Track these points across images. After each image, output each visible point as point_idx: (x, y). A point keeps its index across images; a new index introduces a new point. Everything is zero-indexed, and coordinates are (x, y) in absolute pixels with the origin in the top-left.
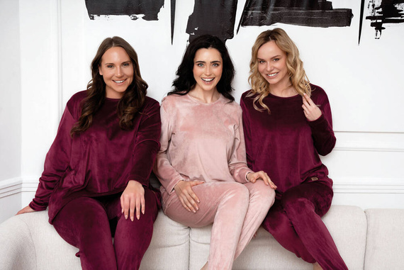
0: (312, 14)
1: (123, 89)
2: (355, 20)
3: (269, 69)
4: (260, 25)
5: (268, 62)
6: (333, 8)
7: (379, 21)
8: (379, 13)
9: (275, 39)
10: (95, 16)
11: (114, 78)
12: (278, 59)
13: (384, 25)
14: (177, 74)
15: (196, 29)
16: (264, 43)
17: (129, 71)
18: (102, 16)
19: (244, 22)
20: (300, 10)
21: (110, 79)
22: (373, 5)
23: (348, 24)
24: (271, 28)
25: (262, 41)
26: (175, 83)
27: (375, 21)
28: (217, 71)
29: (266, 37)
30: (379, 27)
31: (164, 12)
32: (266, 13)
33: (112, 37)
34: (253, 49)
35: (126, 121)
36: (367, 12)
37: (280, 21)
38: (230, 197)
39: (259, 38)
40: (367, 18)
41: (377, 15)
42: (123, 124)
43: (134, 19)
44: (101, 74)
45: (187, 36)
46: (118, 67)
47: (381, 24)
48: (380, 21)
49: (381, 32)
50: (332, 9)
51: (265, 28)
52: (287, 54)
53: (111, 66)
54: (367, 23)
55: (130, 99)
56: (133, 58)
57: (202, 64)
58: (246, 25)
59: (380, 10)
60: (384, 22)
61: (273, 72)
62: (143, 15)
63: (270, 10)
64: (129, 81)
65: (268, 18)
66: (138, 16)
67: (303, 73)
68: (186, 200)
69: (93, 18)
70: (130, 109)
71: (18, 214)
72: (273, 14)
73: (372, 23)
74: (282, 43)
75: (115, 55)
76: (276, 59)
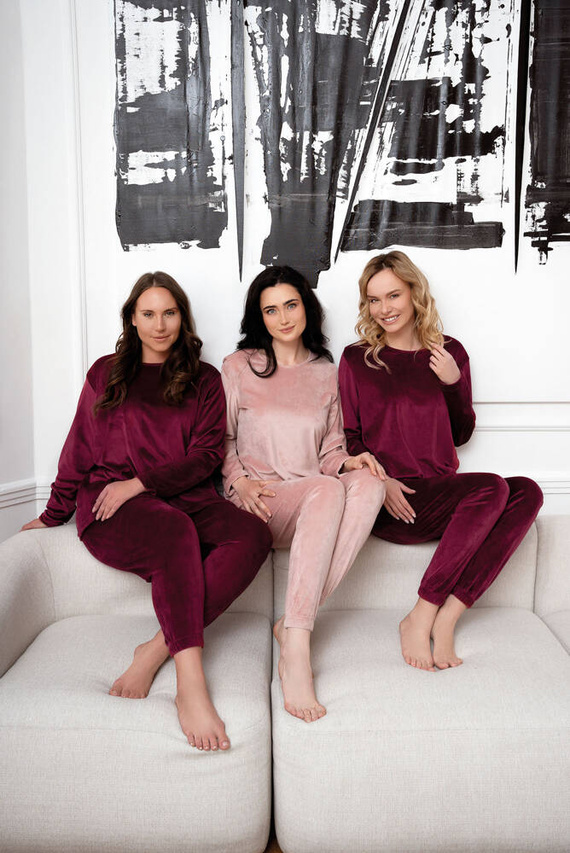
0: (444, 231)
2: (508, 238)
3: (385, 311)
4: (369, 248)
5: (383, 301)
6: (475, 221)
7: (543, 239)
8: (543, 227)
9: (391, 266)
10: (130, 246)
12: (396, 296)
13: (550, 245)
14: (242, 333)
15: (275, 258)
16: (376, 273)
17: (173, 322)
18: (141, 246)
19: (345, 246)
20: (427, 225)
22: (533, 217)
23: (499, 243)
24: (386, 251)
25: (372, 270)
27: (537, 239)
29: (378, 265)
30: (544, 248)
31: (228, 236)
32: (376, 231)
33: (153, 272)
34: (361, 282)
35: (173, 393)
36: (525, 227)
38: (315, 496)
39: (369, 267)
40: (526, 234)
41: (539, 229)
42: (170, 399)
43: (185, 248)
44: (134, 324)
46: (159, 316)
47: (546, 242)
48: (545, 238)
49: (546, 254)
50: (473, 223)
51: (376, 253)
52: (411, 285)
53: (149, 314)
54: (526, 242)
55: (178, 363)
56: (182, 304)
58: (348, 249)
59: (544, 223)
60: (550, 240)
61: (391, 314)
62: (198, 242)
63: (381, 226)
65: (380, 238)
66: (190, 243)
67: (435, 315)
69: (127, 249)
70: (181, 375)
71: (25, 528)
72: (386, 232)
73: (533, 242)
74: (402, 270)
75: (156, 299)
76: (394, 295)
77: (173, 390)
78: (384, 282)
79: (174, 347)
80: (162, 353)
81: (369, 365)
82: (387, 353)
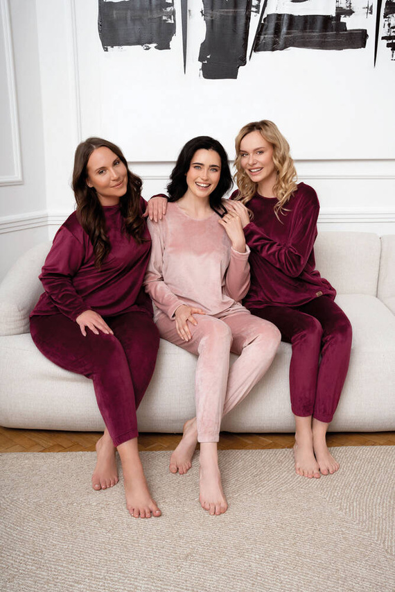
0: (325, 36)
2: (370, 41)
3: (251, 162)
4: (273, 50)
5: (251, 154)
10: (109, 47)
12: (261, 152)
15: (208, 57)
16: (248, 133)
18: (116, 48)
19: (257, 48)
20: (314, 32)
22: (389, 25)
23: (364, 45)
25: (246, 130)
27: (390, 41)
28: (215, 177)
31: (176, 41)
32: (278, 37)
36: (383, 32)
40: (383, 38)
41: (392, 34)
43: (147, 49)
45: (200, 64)
50: (346, 30)
52: (274, 146)
54: (383, 44)
58: (259, 51)
61: (256, 166)
62: (155, 45)
63: (282, 33)
65: (281, 42)
66: (150, 46)
69: (107, 50)
72: (285, 38)
73: (388, 44)
74: (268, 133)
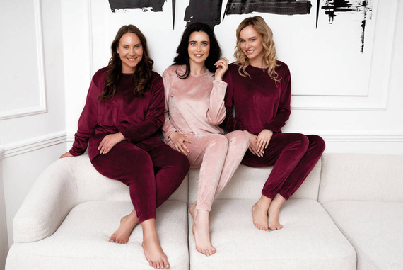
0: (280, 5)
1: (134, 64)
2: (313, 9)
4: (241, 13)
5: (247, 42)
7: (331, 10)
8: (332, 4)
9: (252, 24)
11: (128, 56)
12: (254, 40)
13: (335, 13)
15: (192, 17)
16: (245, 27)
17: (139, 51)
18: (121, 10)
19: (228, 12)
21: (125, 57)
23: (308, 12)
26: (176, 59)
28: (206, 49)
29: (247, 23)
30: (331, 15)
31: (167, 6)
32: (245, 4)
33: (127, 25)
35: (139, 90)
36: (322, 3)
37: (256, 11)
38: (213, 145)
40: (323, 8)
41: (330, 5)
42: (137, 93)
43: (145, 11)
44: (118, 52)
45: (185, 23)
46: (132, 48)
47: (333, 12)
48: (333, 10)
49: (333, 18)
50: (295, 1)
52: (262, 35)
53: (126, 47)
54: (322, 11)
55: (141, 74)
56: (143, 41)
57: (194, 43)
58: (230, 14)
59: (332, 2)
60: (335, 11)
61: (251, 49)
62: (151, 8)
64: (139, 59)
66: (147, 8)
68: (180, 147)
69: (114, 11)
70: (142, 81)
71: (61, 157)
72: (250, 5)
74: (259, 27)
76: (253, 39)
77: (139, 88)
78: (249, 32)
79: (139, 64)
80: (133, 68)
81: (241, 74)
82: (250, 68)
